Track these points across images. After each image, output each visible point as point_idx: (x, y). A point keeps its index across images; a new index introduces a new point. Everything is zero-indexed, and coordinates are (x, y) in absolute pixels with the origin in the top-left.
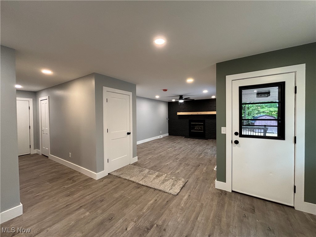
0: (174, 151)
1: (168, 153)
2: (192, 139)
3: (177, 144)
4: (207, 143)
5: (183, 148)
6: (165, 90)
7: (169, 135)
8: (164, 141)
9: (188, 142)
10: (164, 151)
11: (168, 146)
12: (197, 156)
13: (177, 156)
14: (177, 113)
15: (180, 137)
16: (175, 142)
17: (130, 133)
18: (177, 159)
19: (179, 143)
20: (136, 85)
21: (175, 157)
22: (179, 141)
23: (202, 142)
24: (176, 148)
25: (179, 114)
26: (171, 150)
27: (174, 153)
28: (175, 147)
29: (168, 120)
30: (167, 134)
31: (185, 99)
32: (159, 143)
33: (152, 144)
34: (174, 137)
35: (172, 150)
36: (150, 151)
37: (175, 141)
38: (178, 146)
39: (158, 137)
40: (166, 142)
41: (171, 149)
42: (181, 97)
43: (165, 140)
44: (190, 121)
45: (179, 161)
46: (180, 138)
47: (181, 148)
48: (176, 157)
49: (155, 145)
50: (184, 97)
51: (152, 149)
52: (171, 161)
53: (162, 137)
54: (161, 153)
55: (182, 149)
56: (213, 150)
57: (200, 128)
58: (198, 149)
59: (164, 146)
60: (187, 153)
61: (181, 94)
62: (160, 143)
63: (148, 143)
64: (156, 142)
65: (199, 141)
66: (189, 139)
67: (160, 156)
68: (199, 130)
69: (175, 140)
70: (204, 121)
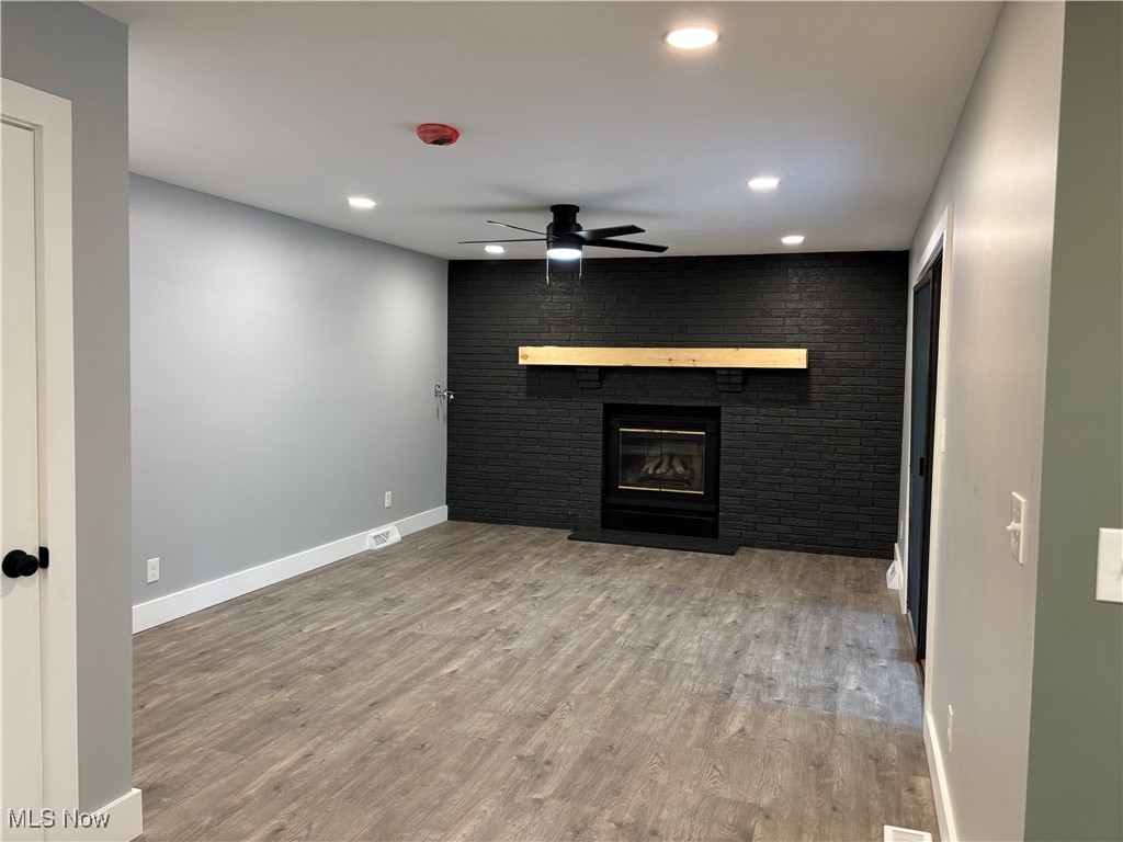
0: (504, 681)
1: (450, 707)
2: (627, 553)
3: (519, 597)
4: (743, 588)
5: (575, 639)
6: (442, 136)
7: (452, 516)
8: (409, 575)
9: (599, 579)
10: (419, 678)
11: (449, 629)
12: (699, 721)
13: (538, 738)
14: (522, 350)
15: (537, 532)
16: (502, 586)
17: (44, 552)
18: (538, 767)
19: (535, 587)
20: (125, 28)
21: (520, 742)
22: (533, 575)
23: (701, 580)
24: (514, 645)
25: (532, 355)
26: (472, 666)
27: (508, 700)
28: (510, 635)
29: (450, 404)
30: (439, 514)
31: (600, 238)
32: (364, 593)
33: (308, 608)
34: (487, 536)
35: (489, 665)
36: (285, 696)
37: (502, 576)
38: (532, 621)
39: (366, 541)
40: (427, 588)
41: (474, 651)
42: (564, 222)
43: (422, 568)
44: (614, 413)
45: (563, 794)
46: (534, 543)
47: (558, 638)
48: (528, 751)
49: (341, 619)
50: (587, 224)
51: (309, 670)
52: (487, 806)
53: (395, 537)
54: (389, 712)
55: (565, 651)
56: (805, 650)
57: (680, 469)
58: (692, 645)
59: (415, 628)
60: (612, 695)
61: (565, 188)
62: (378, 598)
63: (270, 602)
64: (345, 587)
65: (678, 566)
66: (603, 550)
67: (381, 741)
68: (678, 481)
69: (498, 567)
70: (708, 417)
